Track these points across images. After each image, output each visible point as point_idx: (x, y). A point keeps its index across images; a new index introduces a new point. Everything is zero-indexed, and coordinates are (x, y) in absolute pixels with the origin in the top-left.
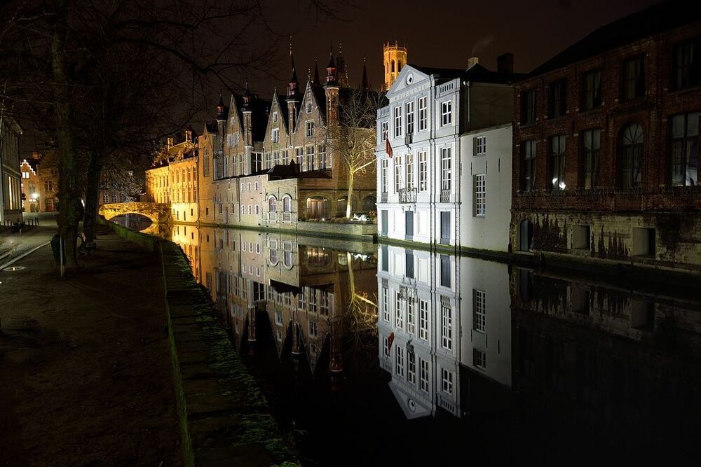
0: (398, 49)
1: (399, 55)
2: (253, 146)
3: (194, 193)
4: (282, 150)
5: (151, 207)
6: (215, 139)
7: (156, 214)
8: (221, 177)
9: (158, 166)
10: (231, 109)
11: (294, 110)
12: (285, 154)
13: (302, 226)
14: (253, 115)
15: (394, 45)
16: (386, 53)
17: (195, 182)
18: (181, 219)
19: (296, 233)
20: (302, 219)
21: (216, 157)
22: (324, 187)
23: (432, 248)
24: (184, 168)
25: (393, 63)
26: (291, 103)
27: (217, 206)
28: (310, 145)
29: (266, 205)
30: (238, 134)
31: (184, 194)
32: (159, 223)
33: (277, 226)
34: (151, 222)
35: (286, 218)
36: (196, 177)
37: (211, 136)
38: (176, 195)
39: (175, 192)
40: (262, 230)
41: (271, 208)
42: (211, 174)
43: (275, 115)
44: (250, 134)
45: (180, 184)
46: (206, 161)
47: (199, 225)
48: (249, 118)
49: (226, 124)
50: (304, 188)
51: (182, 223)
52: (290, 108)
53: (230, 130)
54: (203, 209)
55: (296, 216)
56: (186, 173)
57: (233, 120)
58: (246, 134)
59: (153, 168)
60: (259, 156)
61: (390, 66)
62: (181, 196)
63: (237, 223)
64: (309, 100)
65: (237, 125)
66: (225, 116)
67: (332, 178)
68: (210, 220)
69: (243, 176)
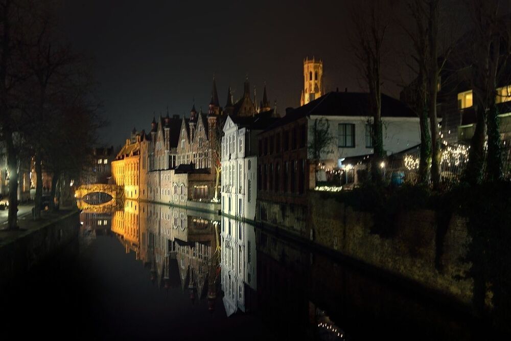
0: (315, 62)
1: (315, 67)
2: (170, 150)
3: (137, 179)
4: (187, 154)
5: (111, 188)
6: (150, 145)
7: (114, 192)
8: (152, 170)
9: (119, 159)
10: (159, 127)
11: (193, 129)
12: (188, 157)
13: (190, 204)
14: (170, 131)
15: (312, 59)
16: (306, 66)
17: (138, 172)
18: (130, 196)
19: (186, 208)
20: (190, 199)
21: (150, 156)
22: (205, 179)
23: (236, 218)
24: (132, 162)
25: (311, 73)
26: (191, 124)
27: (149, 188)
28: (201, 152)
29: (173, 189)
30: (162, 142)
31: (132, 179)
32: (116, 198)
33: (177, 203)
34: (112, 198)
35: (182, 198)
36: (139, 169)
37: (147, 143)
38: (127, 180)
39: (127, 178)
40: (171, 205)
41: (175, 192)
42: (146, 167)
43: (183, 131)
44: (168, 143)
45: (130, 173)
46: (144, 158)
47: (139, 201)
48: (168, 132)
49: (156, 136)
50: (192, 180)
51: (130, 199)
52: (191, 127)
53: (158, 140)
54: (142, 190)
55: (187, 197)
56: (133, 165)
57: (160, 133)
58: (166, 143)
59: (116, 160)
60: (174, 157)
61: (309, 76)
62: (130, 181)
63: (159, 200)
64: (200, 124)
65: (162, 137)
66: (155, 130)
67: (210, 173)
68: (145, 198)
69: (163, 170)
